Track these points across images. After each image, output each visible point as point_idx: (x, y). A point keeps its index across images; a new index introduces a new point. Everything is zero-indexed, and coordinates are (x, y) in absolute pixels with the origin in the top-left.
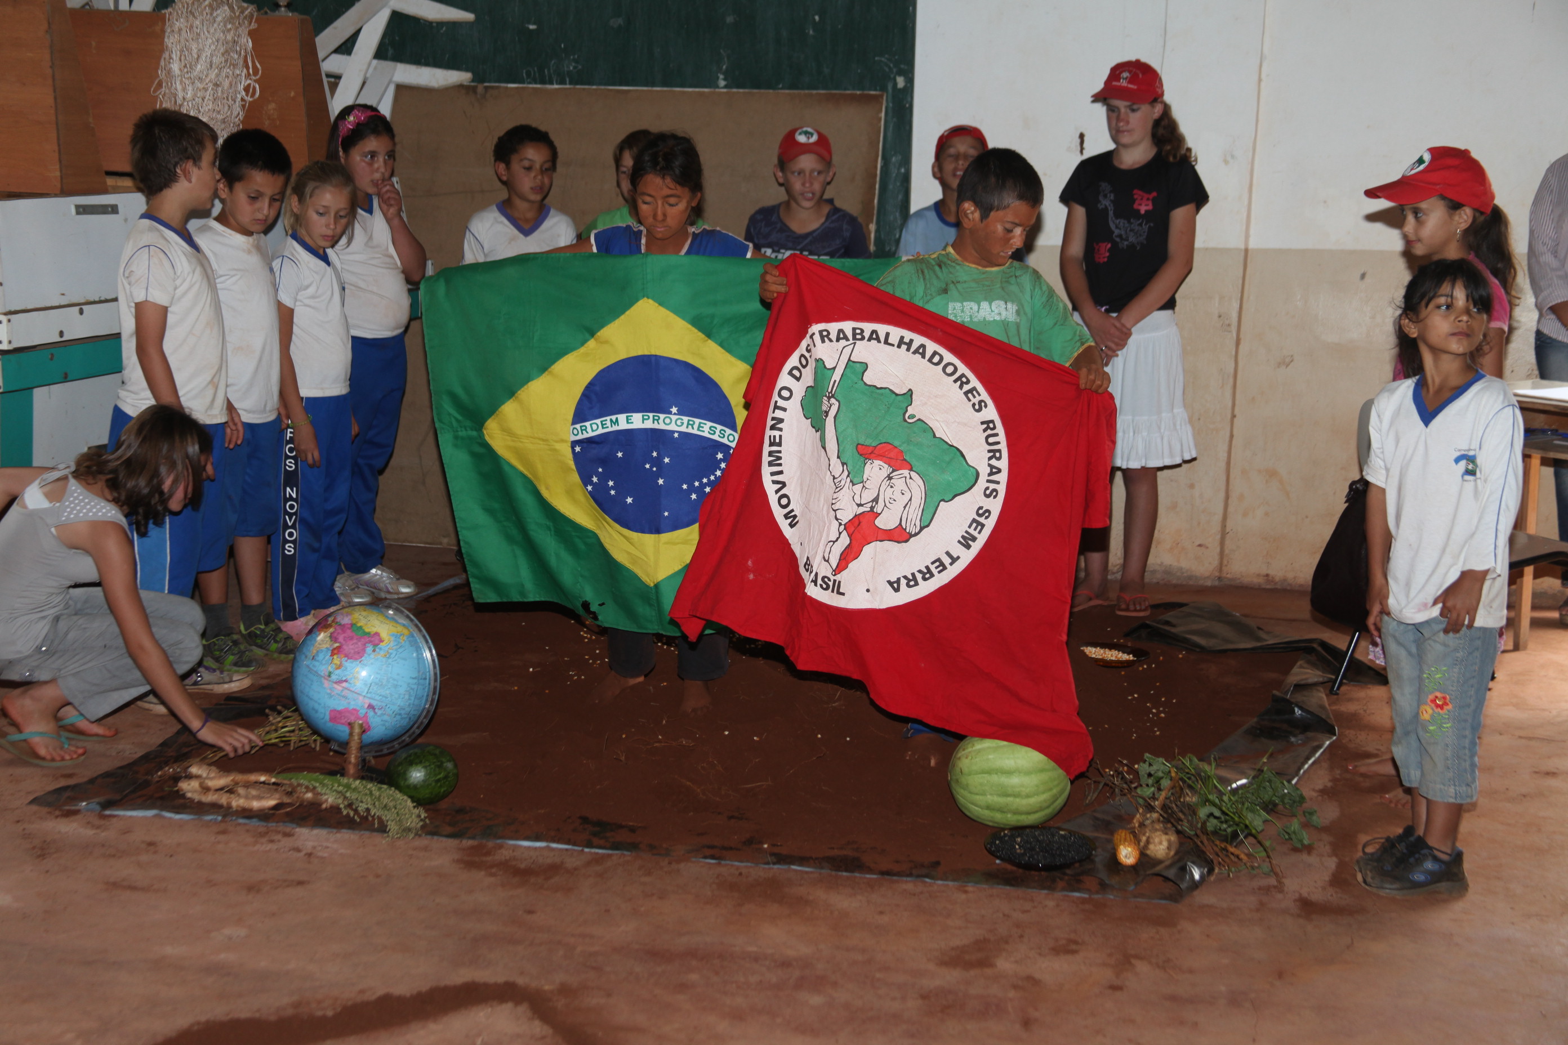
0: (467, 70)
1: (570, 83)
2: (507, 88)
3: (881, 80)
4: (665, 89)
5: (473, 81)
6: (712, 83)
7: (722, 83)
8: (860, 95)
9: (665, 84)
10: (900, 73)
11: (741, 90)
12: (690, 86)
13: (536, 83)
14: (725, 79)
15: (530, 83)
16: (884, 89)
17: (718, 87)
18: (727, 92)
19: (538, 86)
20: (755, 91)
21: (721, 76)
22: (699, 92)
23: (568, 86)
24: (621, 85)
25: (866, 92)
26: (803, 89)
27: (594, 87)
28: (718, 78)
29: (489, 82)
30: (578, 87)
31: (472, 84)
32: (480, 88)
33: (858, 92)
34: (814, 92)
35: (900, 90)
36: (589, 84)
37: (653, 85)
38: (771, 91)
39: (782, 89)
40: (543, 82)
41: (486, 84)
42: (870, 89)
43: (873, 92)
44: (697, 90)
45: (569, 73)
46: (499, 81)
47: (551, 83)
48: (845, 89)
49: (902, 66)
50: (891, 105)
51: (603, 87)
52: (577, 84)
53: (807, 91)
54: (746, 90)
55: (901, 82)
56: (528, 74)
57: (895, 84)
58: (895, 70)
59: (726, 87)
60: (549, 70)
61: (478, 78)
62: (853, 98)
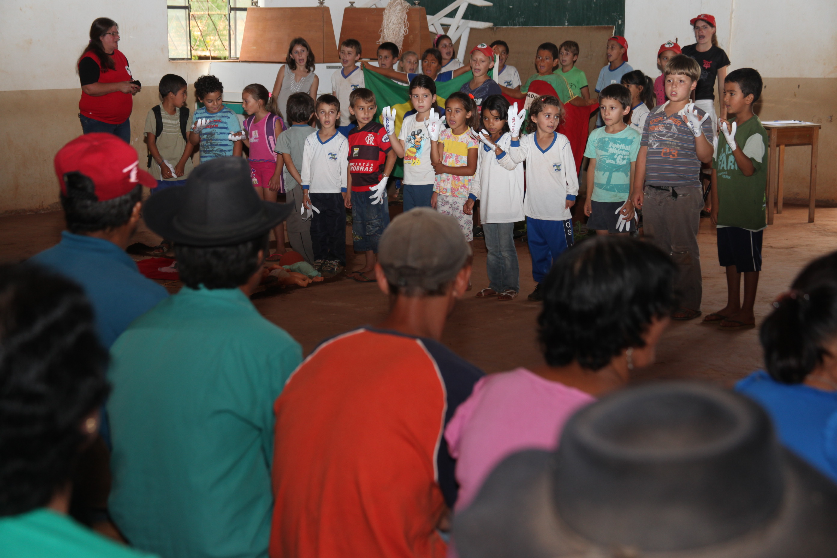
0: (492, 22)
1: (522, 25)
2: (503, 28)
3: (614, 22)
4: (549, 26)
5: (494, 26)
6: (564, 24)
7: (566, 24)
8: (607, 27)
9: (550, 25)
10: (620, 19)
11: (572, 26)
12: (557, 25)
13: (512, 26)
14: (567, 23)
15: (510, 26)
16: (615, 24)
17: (565, 25)
18: (567, 27)
19: (512, 27)
20: (576, 26)
21: (566, 22)
22: (559, 27)
23: (521, 27)
24: (537, 25)
25: (609, 26)
26: (590, 25)
27: (528, 27)
28: (565, 22)
29: (498, 26)
30: (524, 27)
31: (493, 27)
32: (495, 29)
33: (606, 26)
34: (593, 26)
35: (620, 25)
36: (527, 25)
37: (546, 25)
38: (580, 26)
39: (584, 25)
40: (514, 25)
41: (497, 27)
42: (611, 25)
43: (611, 26)
44: (559, 26)
45: (522, 22)
46: (501, 25)
47: (516, 26)
48: (603, 25)
49: (620, 16)
50: (617, 30)
51: (531, 27)
52: (524, 26)
53: (591, 26)
54: (573, 26)
55: (620, 22)
56: (510, 23)
57: (618, 23)
58: (618, 18)
59: (568, 25)
60: (516, 21)
61: (495, 25)
62: (605, 28)
